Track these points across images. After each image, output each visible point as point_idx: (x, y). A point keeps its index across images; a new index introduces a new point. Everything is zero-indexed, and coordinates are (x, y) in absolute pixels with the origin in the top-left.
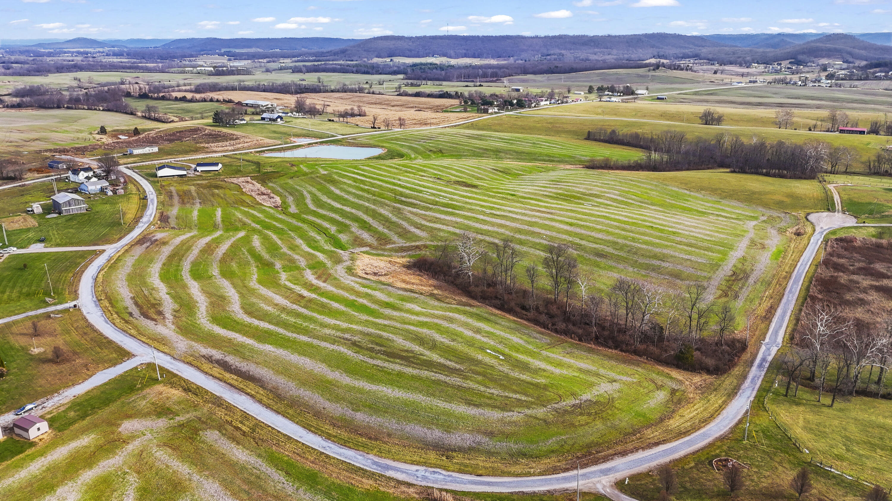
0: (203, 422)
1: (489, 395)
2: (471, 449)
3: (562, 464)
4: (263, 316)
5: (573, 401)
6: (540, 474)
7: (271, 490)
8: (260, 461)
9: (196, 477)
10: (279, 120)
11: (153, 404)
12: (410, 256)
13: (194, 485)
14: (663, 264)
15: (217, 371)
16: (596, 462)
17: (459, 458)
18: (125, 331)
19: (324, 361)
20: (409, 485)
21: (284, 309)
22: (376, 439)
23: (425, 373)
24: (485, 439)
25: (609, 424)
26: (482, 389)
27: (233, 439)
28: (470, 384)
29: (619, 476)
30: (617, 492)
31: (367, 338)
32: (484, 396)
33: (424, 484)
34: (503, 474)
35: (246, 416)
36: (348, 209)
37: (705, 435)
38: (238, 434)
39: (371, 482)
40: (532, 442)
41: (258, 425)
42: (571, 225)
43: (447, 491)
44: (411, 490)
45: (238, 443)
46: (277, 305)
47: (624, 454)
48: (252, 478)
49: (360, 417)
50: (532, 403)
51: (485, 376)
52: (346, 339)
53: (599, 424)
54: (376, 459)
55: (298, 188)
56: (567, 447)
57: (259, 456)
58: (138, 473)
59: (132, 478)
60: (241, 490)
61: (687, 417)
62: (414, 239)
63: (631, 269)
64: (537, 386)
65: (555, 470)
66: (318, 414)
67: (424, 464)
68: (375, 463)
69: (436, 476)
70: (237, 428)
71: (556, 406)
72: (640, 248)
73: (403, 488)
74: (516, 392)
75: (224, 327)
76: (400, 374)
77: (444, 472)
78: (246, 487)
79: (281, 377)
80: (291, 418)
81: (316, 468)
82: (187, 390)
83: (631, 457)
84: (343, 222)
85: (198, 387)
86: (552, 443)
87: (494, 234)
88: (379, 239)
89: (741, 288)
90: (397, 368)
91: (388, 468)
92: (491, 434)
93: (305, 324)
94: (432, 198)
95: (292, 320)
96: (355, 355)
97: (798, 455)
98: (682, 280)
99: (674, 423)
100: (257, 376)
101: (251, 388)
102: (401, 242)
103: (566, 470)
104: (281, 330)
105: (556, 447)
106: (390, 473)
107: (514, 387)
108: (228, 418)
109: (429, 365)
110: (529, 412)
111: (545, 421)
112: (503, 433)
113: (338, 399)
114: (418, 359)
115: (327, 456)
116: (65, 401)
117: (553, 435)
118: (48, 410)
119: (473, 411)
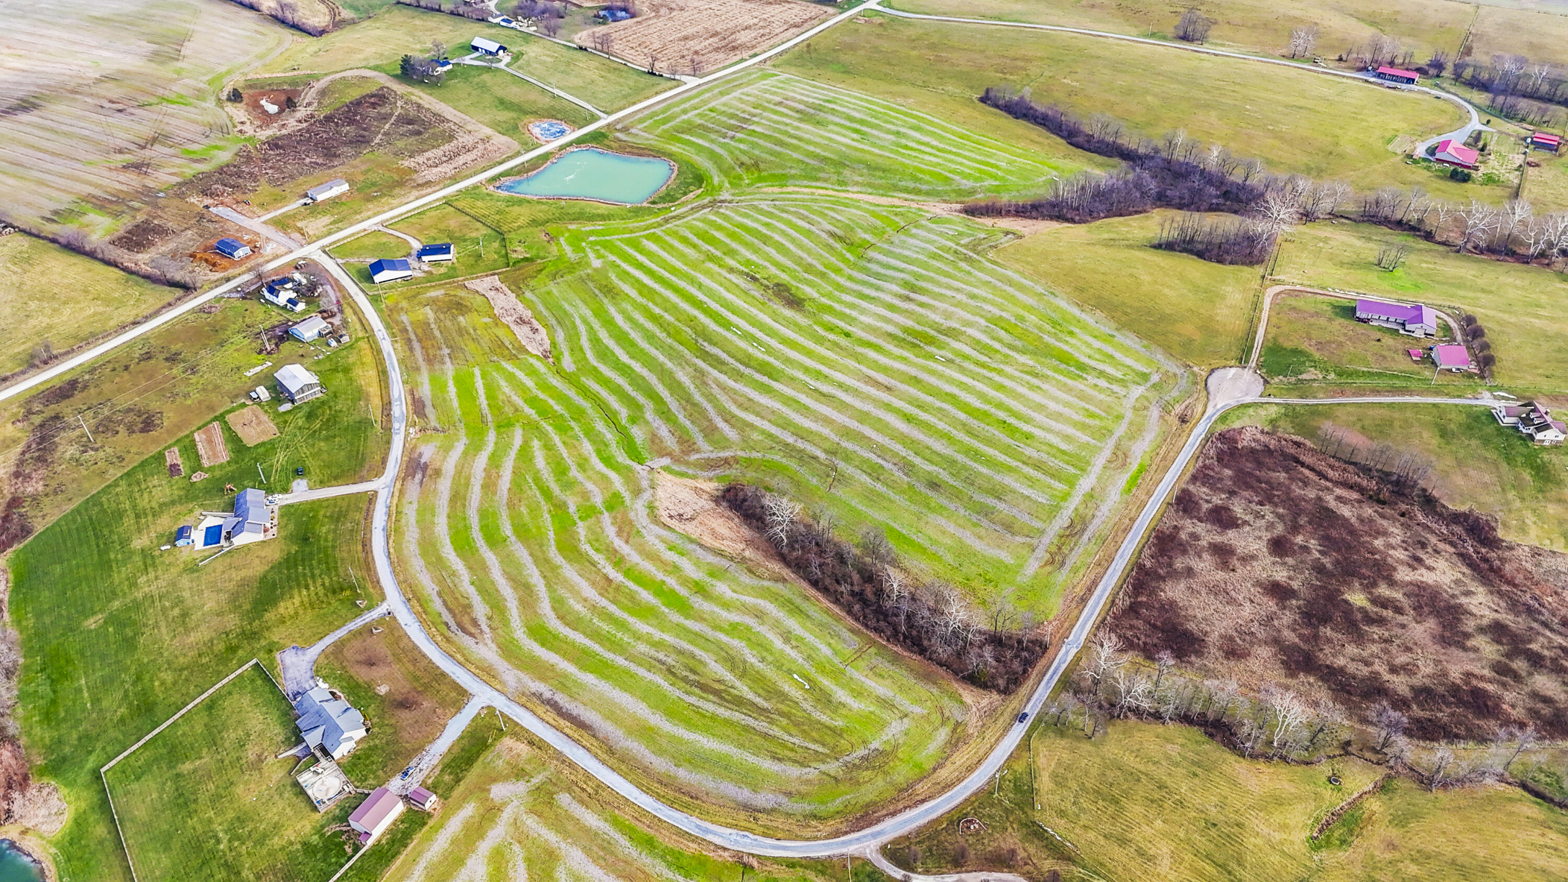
0: (555, 785)
1: (791, 746)
2: (773, 811)
3: (844, 828)
4: (574, 623)
5: (861, 752)
6: (826, 838)
7: (621, 856)
8: (607, 825)
9: (563, 845)
10: (501, 52)
11: (508, 763)
12: (719, 479)
13: (563, 853)
14: (1001, 506)
15: (551, 716)
16: (870, 825)
17: (763, 818)
18: (451, 656)
19: (644, 699)
20: (725, 849)
21: (594, 608)
22: (697, 798)
23: (737, 716)
24: (784, 800)
25: (888, 779)
26: (786, 737)
27: (582, 802)
28: (776, 731)
29: (885, 839)
30: (880, 856)
31: (682, 659)
32: (786, 747)
33: (736, 848)
34: (797, 838)
35: (588, 776)
36: (637, 366)
37: (965, 787)
38: (584, 795)
39: (695, 846)
40: (822, 803)
41: (600, 786)
42: (909, 419)
43: (753, 855)
44: (726, 854)
45: (587, 807)
46: (585, 600)
47: (893, 814)
48: (605, 844)
49: (683, 774)
50: (827, 755)
51: (789, 718)
52: (660, 661)
53: (880, 781)
54: (699, 822)
55: (566, 306)
56: (850, 808)
57: (606, 820)
58: (520, 842)
59: (516, 848)
60: (599, 857)
61: (958, 763)
62: (722, 444)
63: (962, 511)
64: (833, 730)
65: (837, 834)
66: (646, 771)
67: (735, 826)
68: (698, 826)
69: (745, 840)
70: (583, 790)
71: (847, 759)
72: (981, 474)
73: (720, 852)
74: (815, 741)
75: (543, 645)
76: (714, 717)
77: (751, 835)
78: (601, 853)
79: (609, 723)
80: (624, 776)
81: (652, 832)
82: (531, 743)
83: (900, 818)
84: (634, 399)
85: (541, 740)
86: (837, 804)
87: (817, 439)
88: (681, 441)
89: (1072, 549)
90: (711, 707)
91: (707, 831)
92: (789, 794)
93: (619, 635)
94: (742, 344)
95: (605, 627)
96: (670, 688)
97: (1030, 812)
98: (1013, 534)
99: (943, 774)
100: (587, 722)
101: (587, 740)
102: (707, 450)
103: (846, 833)
104: (597, 648)
105: (841, 808)
106: (710, 837)
107: (814, 734)
108: (573, 777)
109: (739, 702)
110: (823, 767)
111: (836, 778)
112: (799, 793)
113: (660, 752)
114: (729, 694)
115: (660, 820)
116: (435, 761)
117: (839, 795)
118: (425, 773)
119: (776, 767)
